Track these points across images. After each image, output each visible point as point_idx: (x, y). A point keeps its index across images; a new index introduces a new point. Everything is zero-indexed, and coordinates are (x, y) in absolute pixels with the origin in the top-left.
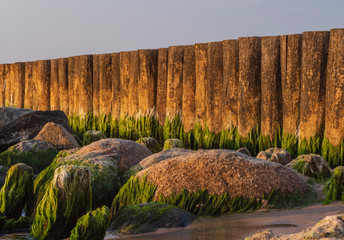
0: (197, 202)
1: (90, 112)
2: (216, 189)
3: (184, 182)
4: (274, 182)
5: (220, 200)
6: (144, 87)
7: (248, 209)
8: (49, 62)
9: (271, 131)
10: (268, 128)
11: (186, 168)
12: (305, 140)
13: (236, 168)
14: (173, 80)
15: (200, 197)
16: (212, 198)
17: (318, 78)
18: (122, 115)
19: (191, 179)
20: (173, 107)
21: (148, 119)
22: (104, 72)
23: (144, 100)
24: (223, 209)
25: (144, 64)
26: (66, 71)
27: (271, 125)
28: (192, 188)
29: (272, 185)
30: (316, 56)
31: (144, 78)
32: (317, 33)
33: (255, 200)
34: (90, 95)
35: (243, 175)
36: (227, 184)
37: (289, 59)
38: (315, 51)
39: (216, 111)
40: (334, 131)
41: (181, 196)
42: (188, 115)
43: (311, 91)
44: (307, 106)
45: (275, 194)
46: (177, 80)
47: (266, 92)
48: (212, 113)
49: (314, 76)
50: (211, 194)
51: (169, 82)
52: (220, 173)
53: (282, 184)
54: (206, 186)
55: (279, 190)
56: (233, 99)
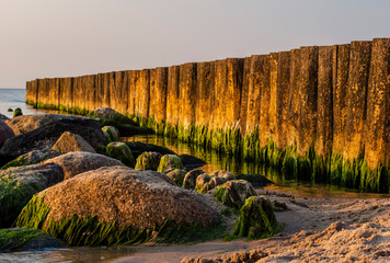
0: (84, 229)
1: (193, 122)
2: (106, 216)
3: (75, 206)
4: (169, 211)
5: (108, 230)
6: (231, 98)
7: (136, 241)
8: (166, 69)
9: (324, 150)
10: (321, 147)
11: (80, 190)
12: (348, 162)
13: (130, 193)
14: (253, 92)
15: (88, 224)
16: (100, 226)
17: (363, 93)
18: (215, 127)
19: (83, 203)
20: (252, 120)
21: (233, 132)
22: (204, 81)
23: (231, 112)
24: (110, 240)
25: (231, 73)
26: (178, 80)
27: (324, 143)
28: (82, 213)
29: (166, 215)
30: (362, 69)
31: (231, 88)
32: (363, 42)
33: (145, 230)
34: (193, 105)
35: (136, 201)
36: (118, 211)
37: (339, 72)
38: (361, 63)
39: (284, 126)
40: (372, 153)
41: (70, 221)
42: (264, 130)
43: (356, 107)
44: (351, 125)
45: (168, 225)
46: (257, 91)
47: (321, 107)
48: (280, 128)
49: (359, 91)
50: (101, 221)
51: (250, 93)
52: (113, 197)
53: (179, 214)
54: (96, 211)
55: (173, 221)
56: (296, 114)
